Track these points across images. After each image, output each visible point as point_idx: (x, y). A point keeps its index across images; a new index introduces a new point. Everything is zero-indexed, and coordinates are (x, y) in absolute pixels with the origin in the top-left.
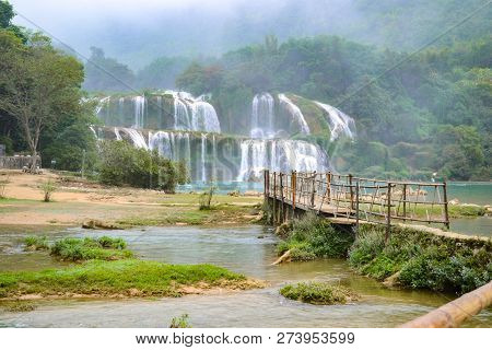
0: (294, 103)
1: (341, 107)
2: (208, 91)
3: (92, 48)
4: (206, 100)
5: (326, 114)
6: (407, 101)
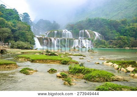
0: (88, 32)
1: (99, 32)
2: (71, 30)
3: (54, 21)
4: (70, 31)
5: (95, 34)
6: (114, 31)
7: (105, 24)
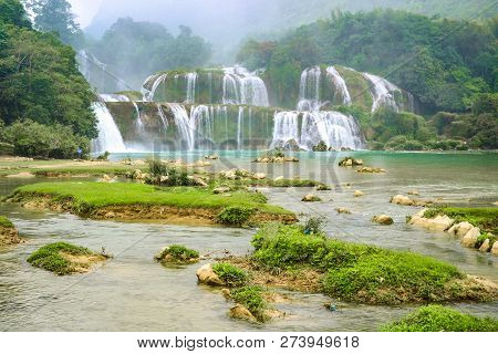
0: (341, 75)
1: (391, 78)
2: (263, 66)
4: (259, 75)
6: (460, 72)
7: (419, 37)
